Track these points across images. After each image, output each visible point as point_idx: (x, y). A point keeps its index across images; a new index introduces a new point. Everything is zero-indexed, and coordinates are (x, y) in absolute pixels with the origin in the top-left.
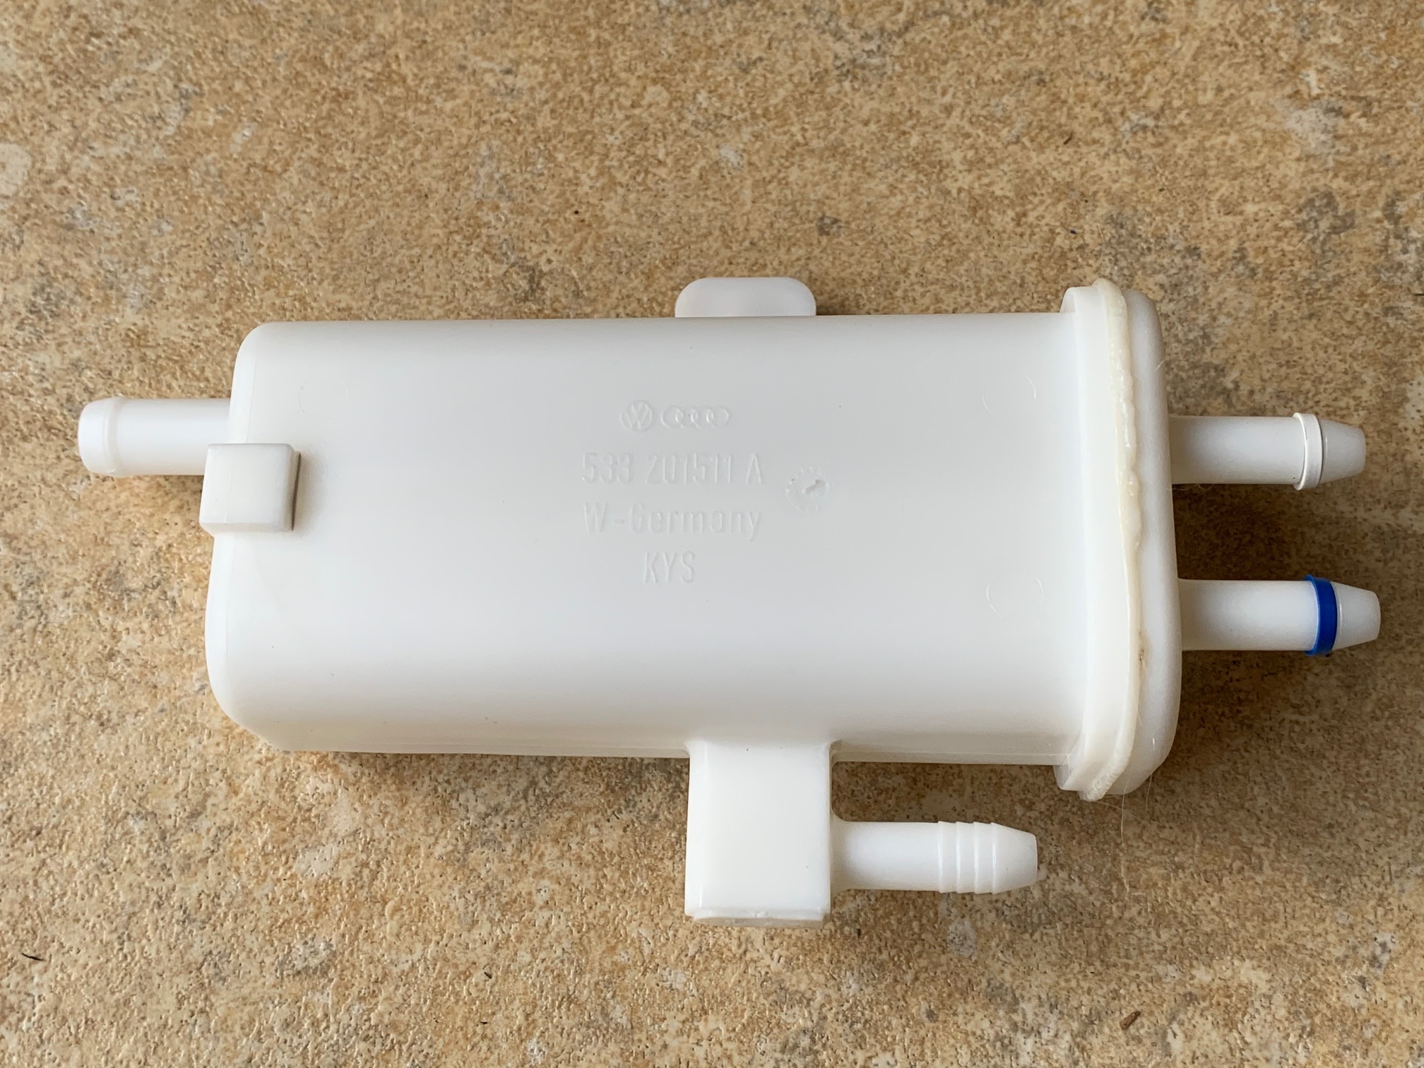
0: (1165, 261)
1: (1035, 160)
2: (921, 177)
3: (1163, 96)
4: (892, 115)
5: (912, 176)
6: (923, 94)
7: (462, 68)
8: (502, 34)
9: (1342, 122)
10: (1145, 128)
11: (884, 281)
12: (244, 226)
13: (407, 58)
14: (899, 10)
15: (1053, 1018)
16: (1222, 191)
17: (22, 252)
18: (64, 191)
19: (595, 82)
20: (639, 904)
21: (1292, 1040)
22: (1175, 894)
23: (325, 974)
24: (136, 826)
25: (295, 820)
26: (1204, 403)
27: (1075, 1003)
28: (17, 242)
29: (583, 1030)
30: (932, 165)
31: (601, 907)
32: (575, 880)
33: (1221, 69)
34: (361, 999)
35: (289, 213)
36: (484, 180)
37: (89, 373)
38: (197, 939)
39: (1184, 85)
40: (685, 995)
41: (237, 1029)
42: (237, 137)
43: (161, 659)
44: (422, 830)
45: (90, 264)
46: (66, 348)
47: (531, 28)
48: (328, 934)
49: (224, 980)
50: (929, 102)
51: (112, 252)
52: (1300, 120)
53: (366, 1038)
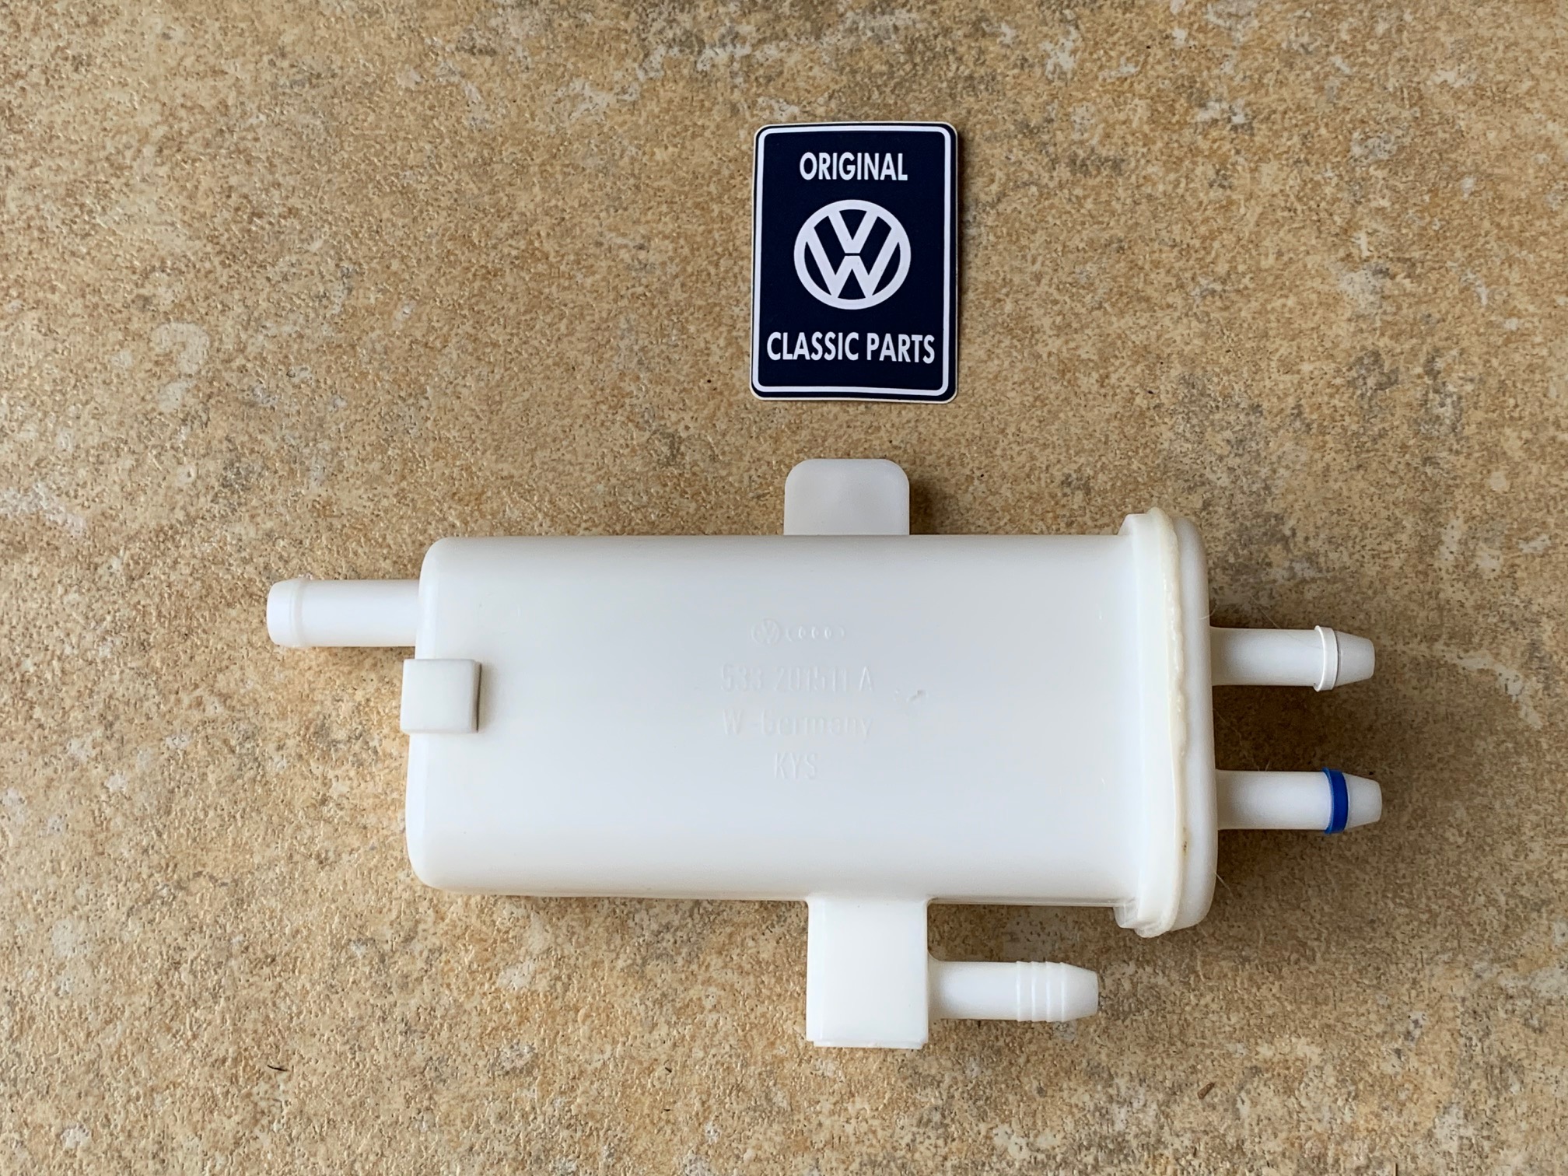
0: (1232, 418)
1: (1118, 325)
2: (1015, 342)
3: (1230, 262)
4: (988, 283)
5: (1007, 342)
6: (1016, 263)
7: (599, 244)
8: (634, 212)
9: (1388, 283)
10: (1213, 292)
11: (985, 441)
12: (411, 401)
13: (548, 235)
14: (993, 181)
15: (1142, 1090)
16: (1282, 351)
17: (210, 429)
18: (242, 369)
19: (721, 256)
20: (793, 1005)
21: (1340, 1103)
22: (1242, 983)
23: (529, 1073)
24: (359, 951)
25: (495, 942)
26: (1266, 549)
27: (1160, 1078)
28: (204, 418)
29: (751, 1113)
30: (1024, 331)
31: (760, 1010)
32: (737, 986)
33: (1282, 234)
34: (562, 1093)
35: (451, 387)
36: (624, 352)
37: (282, 543)
38: (419, 1048)
39: (1248, 251)
40: (835, 1081)
41: (458, 1122)
42: (398, 315)
43: (368, 803)
44: (604, 947)
45: (274, 439)
46: (259, 519)
47: (659, 203)
48: (530, 1040)
49: (445, 1081)
50: (1020, 270)
51: (293, 427)
52: (1351, 282)
53: (569, 1126)
